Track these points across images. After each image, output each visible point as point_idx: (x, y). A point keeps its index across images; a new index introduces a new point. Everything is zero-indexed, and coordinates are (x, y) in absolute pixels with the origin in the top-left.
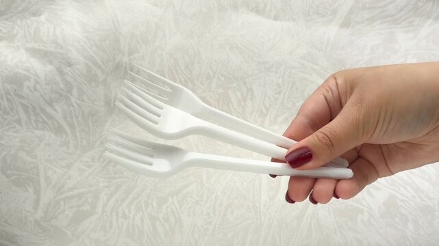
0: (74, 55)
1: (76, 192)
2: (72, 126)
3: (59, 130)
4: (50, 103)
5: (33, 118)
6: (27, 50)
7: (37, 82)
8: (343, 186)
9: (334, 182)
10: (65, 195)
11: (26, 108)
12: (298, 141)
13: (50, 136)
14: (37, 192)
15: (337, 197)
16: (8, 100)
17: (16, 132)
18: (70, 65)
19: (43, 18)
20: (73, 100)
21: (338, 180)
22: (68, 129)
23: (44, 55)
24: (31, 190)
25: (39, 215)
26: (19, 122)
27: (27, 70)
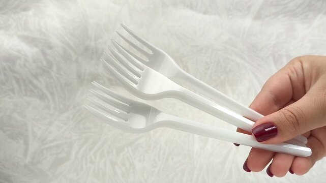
0: (54, 40)
1: (55, 143)
2: (52, 94)
3: (42, 97)
4: (36, 76)
5: (23, 88)
6: (19, 37)
7: (26, 61)
8: (300, 163)
9: (292, 158)
10: (47, 146)
11: (17, 80)
12: (265, 115)
13: (35, 101)
14: (26, 144)
15: (292, 172)
16: (5, 75)
17: (10, 98)
18: (51, 48)
19: (30, 13)
20: (53, 74)
21: (296, 157)
22: (49, 96)
23: (31, 41)
24: (22, 142)
25: (28, 160)
26: (12, 90)
27: (19, 51)
